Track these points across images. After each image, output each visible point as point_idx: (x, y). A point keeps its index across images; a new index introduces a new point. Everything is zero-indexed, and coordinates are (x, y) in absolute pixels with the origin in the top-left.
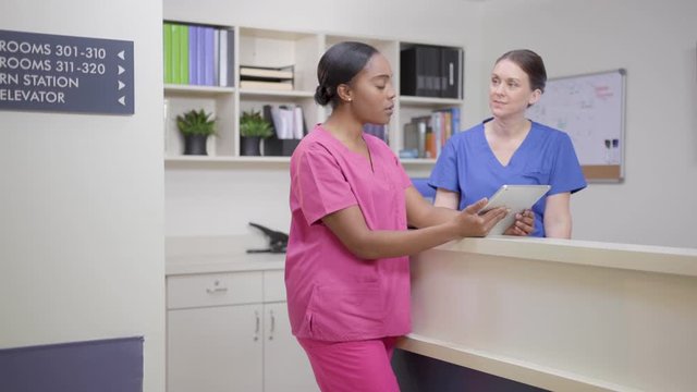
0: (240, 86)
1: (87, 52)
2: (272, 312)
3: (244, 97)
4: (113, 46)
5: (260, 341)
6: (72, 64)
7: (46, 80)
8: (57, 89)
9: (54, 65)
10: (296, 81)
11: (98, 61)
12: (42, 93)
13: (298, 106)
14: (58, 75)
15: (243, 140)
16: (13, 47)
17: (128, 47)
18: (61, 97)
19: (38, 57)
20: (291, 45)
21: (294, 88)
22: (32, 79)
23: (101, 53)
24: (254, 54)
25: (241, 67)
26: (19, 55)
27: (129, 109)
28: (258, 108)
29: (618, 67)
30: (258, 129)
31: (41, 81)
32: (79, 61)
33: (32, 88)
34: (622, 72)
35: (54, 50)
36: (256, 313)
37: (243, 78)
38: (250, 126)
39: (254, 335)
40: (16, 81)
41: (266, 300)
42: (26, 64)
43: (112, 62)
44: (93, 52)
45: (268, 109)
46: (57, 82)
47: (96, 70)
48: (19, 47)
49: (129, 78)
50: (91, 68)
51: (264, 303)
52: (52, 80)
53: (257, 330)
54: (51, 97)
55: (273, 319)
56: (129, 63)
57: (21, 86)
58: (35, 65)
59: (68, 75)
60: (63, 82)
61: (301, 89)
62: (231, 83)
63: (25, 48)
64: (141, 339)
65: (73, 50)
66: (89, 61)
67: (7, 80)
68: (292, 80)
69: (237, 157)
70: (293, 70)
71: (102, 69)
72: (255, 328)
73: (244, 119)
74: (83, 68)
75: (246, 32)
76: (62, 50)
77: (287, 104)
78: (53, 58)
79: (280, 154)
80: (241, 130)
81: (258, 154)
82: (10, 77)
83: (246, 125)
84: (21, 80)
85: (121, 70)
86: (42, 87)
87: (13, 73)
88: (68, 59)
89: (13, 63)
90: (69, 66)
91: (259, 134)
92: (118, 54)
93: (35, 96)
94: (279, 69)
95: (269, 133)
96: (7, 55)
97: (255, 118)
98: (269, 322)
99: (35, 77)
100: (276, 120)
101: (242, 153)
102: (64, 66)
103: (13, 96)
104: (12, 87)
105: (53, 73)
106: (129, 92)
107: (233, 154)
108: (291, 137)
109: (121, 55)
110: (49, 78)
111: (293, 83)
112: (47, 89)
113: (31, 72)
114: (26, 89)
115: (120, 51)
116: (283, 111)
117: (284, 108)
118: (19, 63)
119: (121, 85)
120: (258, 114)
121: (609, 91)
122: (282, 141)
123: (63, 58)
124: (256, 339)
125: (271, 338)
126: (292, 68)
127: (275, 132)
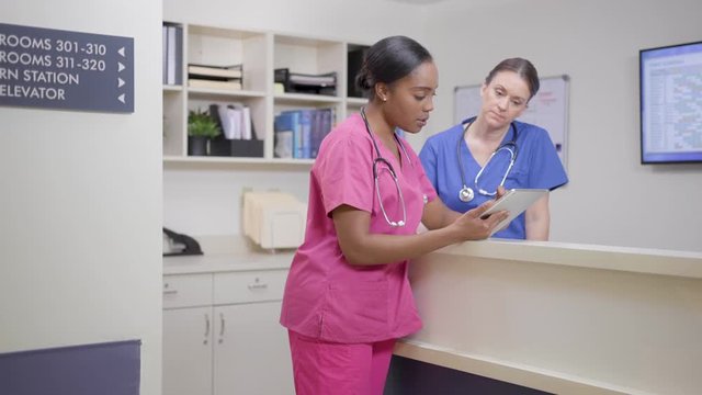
0: (188, 85)
1: (87, 48)
2: (222, 315)
3: (193, 96)
4: (114, 43)
5: (210, 343)
6: (72, 60)
7: (46, 76)
8: (57, 86)
9: (55, 61)
10: (244, 81)
11: (98, 57)
12: (42, 89)
13: (246, 106)
14: (58, 71)
15: (190, 139)
16: (13, 41)
17: (128, 43)
18: (61, 94)
19: (39, 52)
20: (238, 44)
21: (242, 88)
22: (31, 75)
23: (101, 49)
24: (201, 53)
25: (189, 65)
26: (19, 50)
27: (128, 107)
28: (204, 107)
29: (561, 73)
30: (205, 129)
31: (42, 77)
32: (79, 57)
33: (33, 84)
34: (565, 78)
35: (55, 45)
36: (206, 316)
37: (192, 76)
38: (198, 125)
39: (205, 339)
40: (16, 77)
41: (216, 303)
42: (26, 59)
43: (112, 58)
44: (94, 48)
45: (214, 109)
46: (57, 78)
47: (97, 66)
48: (19, 41)
49: (129, 75)
50: (91, 65)
51: (214, 306)
52: (52, 76)
53: (207, 334)
54: (51, 94)
55: (223, 322)
56: (129, 60)
57: (21, 81)
58: (36, 60)
59: (69, 71)
60: (63, 78)
61: (249, 88)
62: (179, 81)
63: (26, 42)
64: (137, 343)
65: (74, 46)
66: (90, 57)
67: (6, 75)
68: (241, 80)
69: (184, 157)
70: (241, 70)
71: (102, 66)
72: (204, 331)
73: (192, 117)
74: (84, 64)
75: (194, 30)
76: (62, 46)
77: (235, 104)
78: (54, 54)
79: (228, 154)
80: (189, 130)
81: (205, 154)
82: (10, 72)
83: (194, 125)
84: (21, 75)
85: (121, 67)
86: (42, 83)
87: (13, 68)
88: (69, 55)
89: (13, 58)
90: (70, 62)
91: (206, 133)
92: (119, 50)
93: (35, 92)
94: (226, 68)
95: (216, 133)
96: (7, 49)
97: (203, 117)
98: (219, 325)
99: (35, 72)
100: (223, 119)
101: (190, 153)
102: (65, 61)
103: (12, 92)
104: (12, 82)
105: (54, 68)
106: (129, 90)
107: (180, 153)
108: (238, 137)
109: (122, 52)
110: (49, 73)
111: (241, 83)
112: (47, 85)
113: (31, 67)
114: (26, 85)
115: (121, 48)
116: (231, 111)
117: (231, 107)
118: (19, 58)
119: (121, 83)
120: (205, 114)
121: (552, 97)
122: (230, 141)
123: (63, 54)
124: (205, 342)
125: (221, 341)
126: (241, 68)
127: (222, 131)
